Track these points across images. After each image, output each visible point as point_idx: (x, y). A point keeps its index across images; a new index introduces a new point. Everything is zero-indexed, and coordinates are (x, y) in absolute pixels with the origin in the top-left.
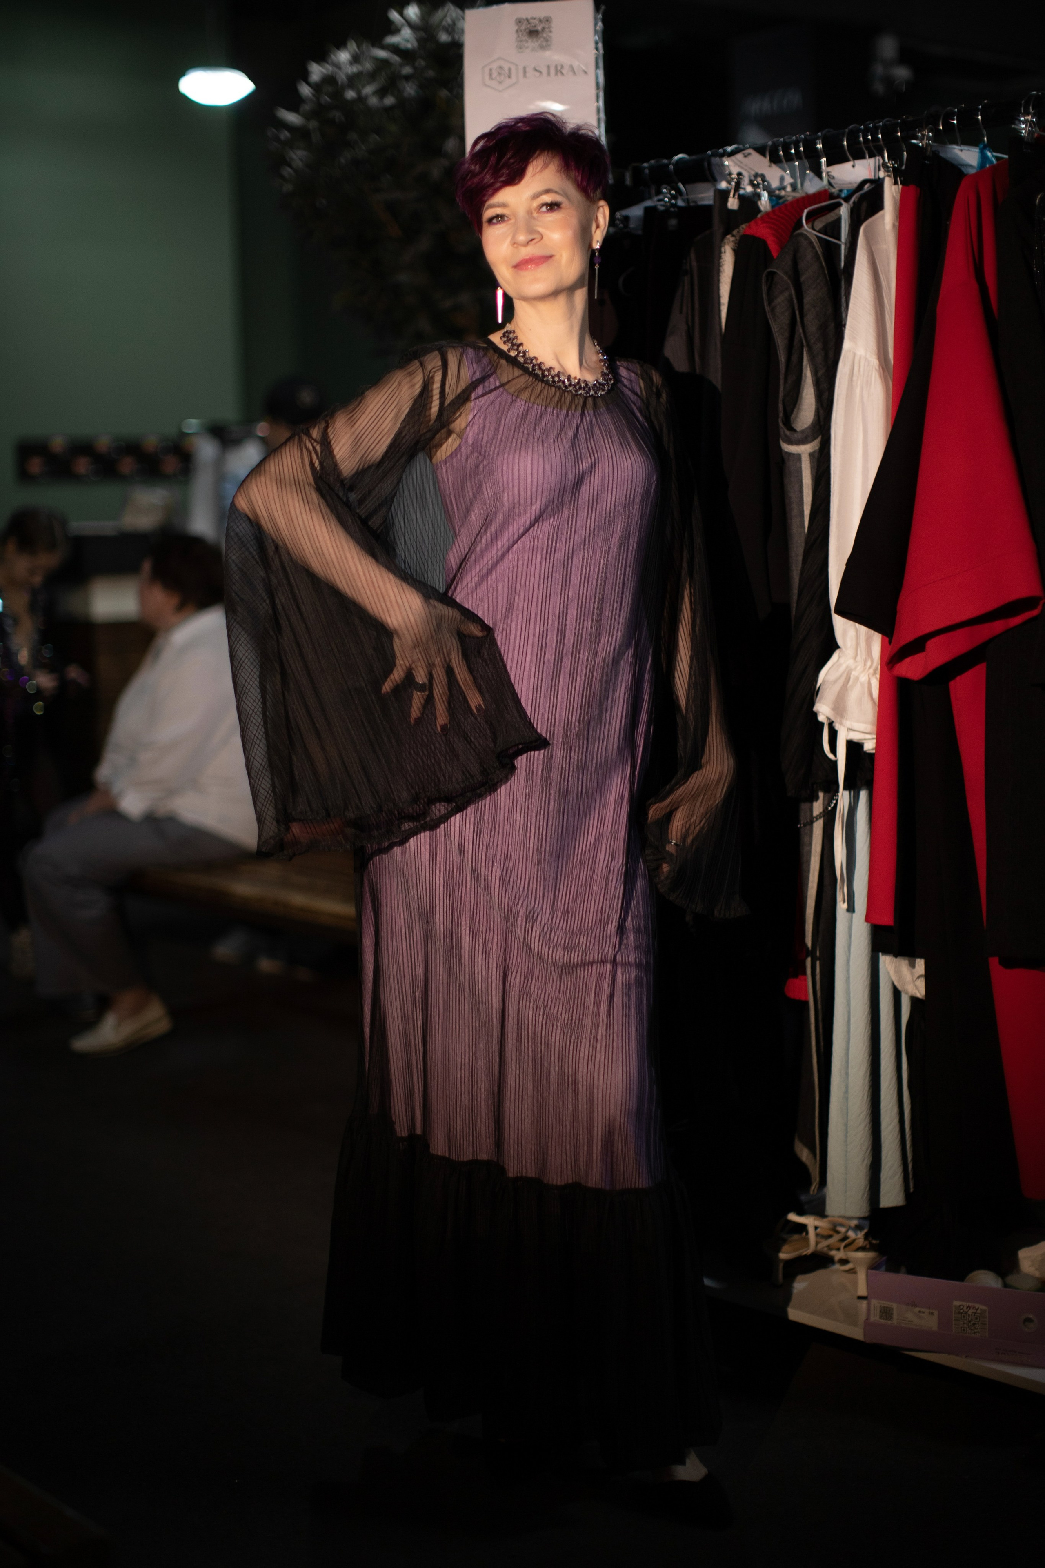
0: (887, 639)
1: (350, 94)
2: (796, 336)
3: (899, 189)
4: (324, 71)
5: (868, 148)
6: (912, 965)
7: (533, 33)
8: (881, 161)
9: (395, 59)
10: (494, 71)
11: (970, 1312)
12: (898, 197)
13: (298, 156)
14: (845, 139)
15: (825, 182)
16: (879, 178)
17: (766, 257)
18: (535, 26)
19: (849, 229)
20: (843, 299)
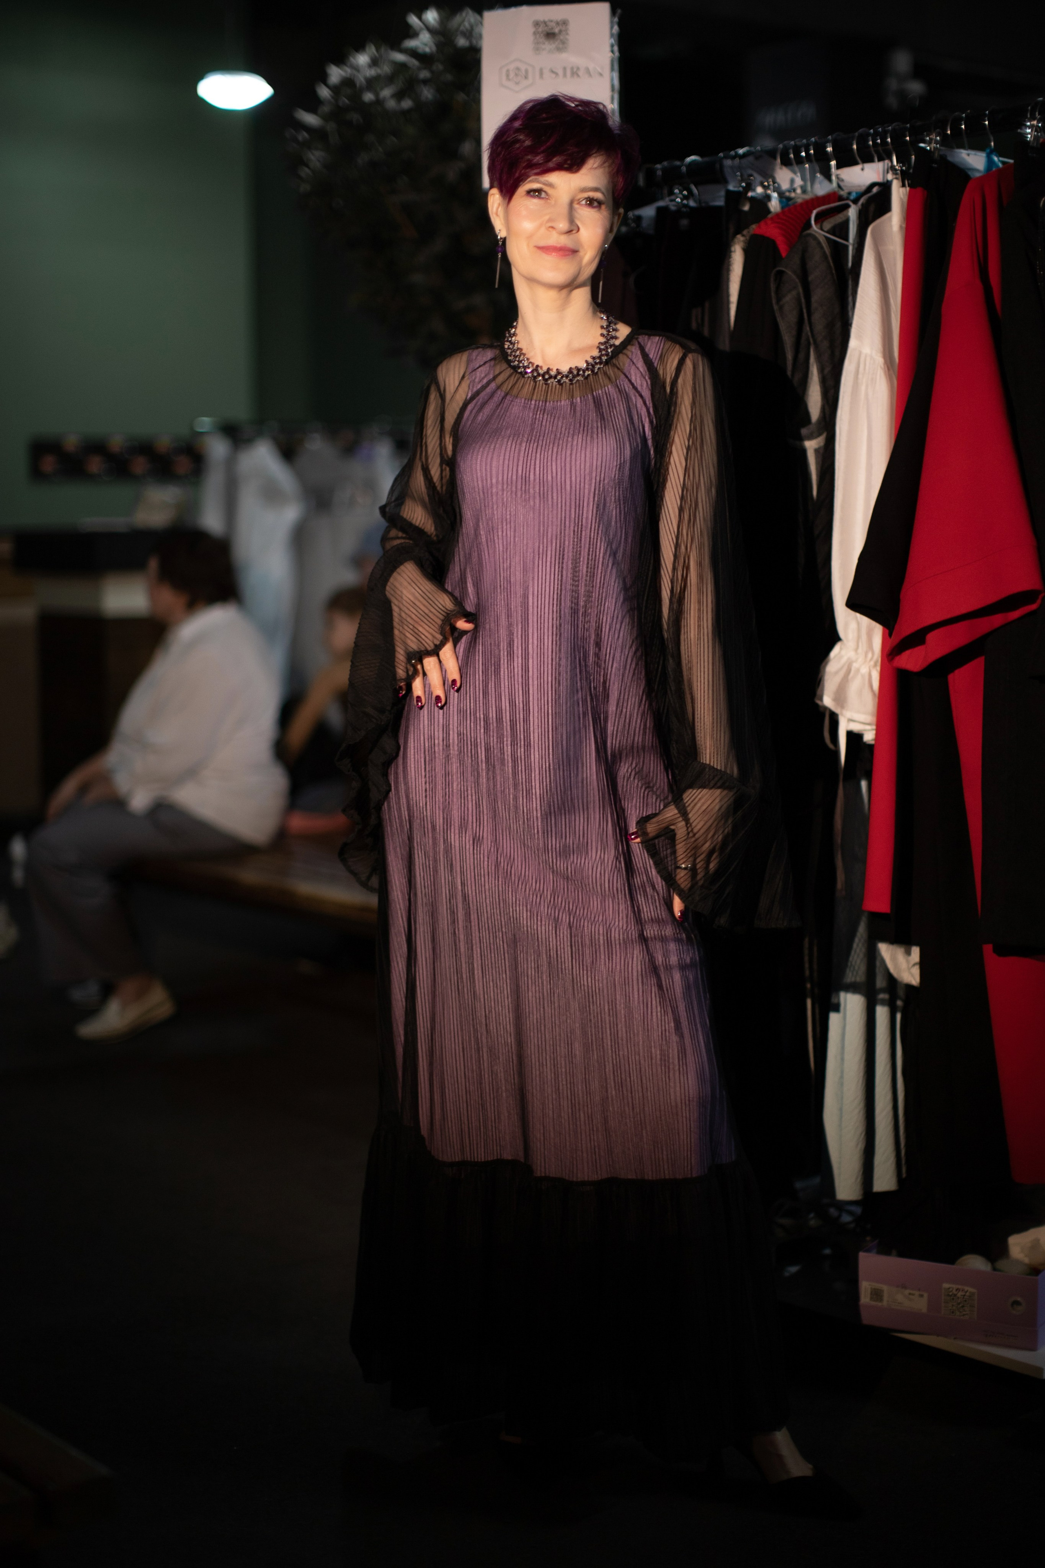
0: (887, 631)
1: (368, 97)
2: (804, 334)
3: (906, 191)
4: (343, 73)
5: (877, 152)
6: (908, 953)
7: (550, 35)
8: (890, 164)
9: (414, 62)
10: (511, 72)
11: (960, 1294)
12: (906, 199)
13: (316, 157)
14: (855, 143)
15: (835, 184)
16: (888, 181)
17: (776, 257)
18: (552, 28)
19: (857, 230)
20: (850, 299)
